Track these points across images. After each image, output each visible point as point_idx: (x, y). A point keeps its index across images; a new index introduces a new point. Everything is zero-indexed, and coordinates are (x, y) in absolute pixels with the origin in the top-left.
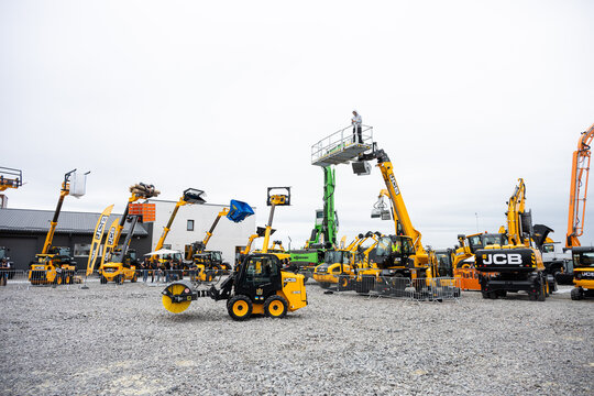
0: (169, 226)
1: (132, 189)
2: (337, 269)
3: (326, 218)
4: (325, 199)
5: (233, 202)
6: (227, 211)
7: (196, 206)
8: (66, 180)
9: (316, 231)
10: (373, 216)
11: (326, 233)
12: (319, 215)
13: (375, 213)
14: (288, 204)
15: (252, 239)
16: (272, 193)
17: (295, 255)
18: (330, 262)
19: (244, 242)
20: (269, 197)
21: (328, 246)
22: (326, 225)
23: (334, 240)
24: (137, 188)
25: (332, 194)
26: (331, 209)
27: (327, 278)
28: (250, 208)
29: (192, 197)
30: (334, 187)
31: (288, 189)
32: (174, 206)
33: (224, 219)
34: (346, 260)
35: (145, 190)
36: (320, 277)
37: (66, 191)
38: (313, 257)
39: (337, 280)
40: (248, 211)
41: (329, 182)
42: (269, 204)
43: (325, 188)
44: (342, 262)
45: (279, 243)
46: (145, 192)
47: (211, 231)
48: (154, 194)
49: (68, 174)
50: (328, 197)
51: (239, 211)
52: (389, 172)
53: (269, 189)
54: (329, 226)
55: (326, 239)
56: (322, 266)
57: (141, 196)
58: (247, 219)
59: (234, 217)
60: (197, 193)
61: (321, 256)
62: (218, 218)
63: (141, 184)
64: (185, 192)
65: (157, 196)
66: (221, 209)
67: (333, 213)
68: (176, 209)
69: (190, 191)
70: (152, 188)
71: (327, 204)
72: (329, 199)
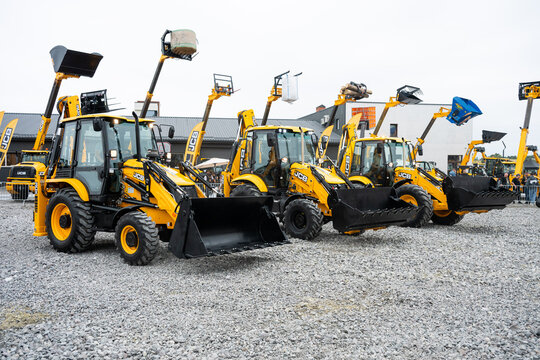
0: (376, 132)
1: (344, 91)
6: (447, 111)
7: (409, 108)
8: (276, 85)
15: (472, 146)
19: (460, 150)
24: (348, 88)
28: (476, 107)
29: (406, 97)
32: (383, 107)
33: (443, 123)
35: (358, 91)
37: (277, 96)
42: (522, 97)
47: (423, 137)
48: (365, 94)
49: (279, 77)
57: (351, 97)
59: (457, 119)
62: (433, 120)
63: (352, 83)
64: (399, 90)
65: (367, 97)
66: (437, 110)
68: (385, 111)
69: (406, 89)
70: (364, 88)
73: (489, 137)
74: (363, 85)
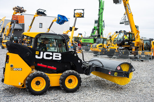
0: (31, 26)
1: (14, 9)
2: (101, 46)
3: (99, 23)
4: (99, 15)
5: (59, 16)
6: (56, 19)
7: (43, 17)
9: (94, 29)
10: (121, 23)
11: (98, 30)
12: (96, 22)
13: (122, 22)
14: (83, 17)
15: (67, 32)
16: (76, 12)
17: (84, 39)
18: (98, 43)
20: (75, 14)
21: (99, 36)
22: (99, 27)
23: (102, 33)
24: (16, 8)
25: (102, 13)
27: (96, 50)
29: (41, 13)
30: (103, 9)
31: (83, 10)
33: (55, 23)
34: (105, 42)
35: (20, 9)
36: (93, 49)
38: (92, 41)
39: (100, 51)
40: (66, 20)
41: (101, 7)
42: (74, 17)
43: (99, 10)
44: (103, 43)
45: (81, 34)
46: (20, 10)
47: (50, 28)
48: (24, 11)
50: (100, 14)
51: (62, 20)
52: (127, 2)
53: (75, 10)
54: (100, 27)
55: (99, 33)
56: (95, 44)
57: (18, 12)
58: (65, 23)
59: (59, 22)
60: (43, 11)
61: (95, 40)
62: (53, 23)
63: (18, 6)
64: (37, 11)
65: (25, 12)
66: (54, 19)
67: (102, 21)
68: (34, 18)
69: (40, 10)
70: (23, 9)
71: (99, 17)
72: (101, 15)
74: (23, 7)
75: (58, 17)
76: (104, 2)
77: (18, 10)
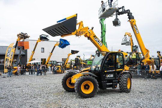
0: (34, 51)
1: (18, 35)
5: (61, 40)
6: (58, 44)
7: (45, 42)
10: (122, 44)
13: (123, 43)
15: (69, 55)
17: (90, 61)
19: (65, 57)
24: (20, 35)
25: (104, 35)
26: (104, 42)
28: (68, 42)
29: (43, 38)
30: (105, 32)
32: (36, 42)
33: (57, 47)
35: (24, 36)
41: (103, 30)
43: (102, 33)
45: (79, 57)
46: (23, 36)
47: (52, 52)
48: (27, 37)
51: (64, 44)
52: (133, 24)
57: (22, 38)
58: (67, 47)
59: (62, 46)
60: (45, 36)
62: (55, 47)
63: (22, 33)
64: (40, 36)
66: (56, 43)
67: (105, 43)
68: (37, 43)
69: (43, 36)
70: (26, 35)
71: (102, 39)
72: (103, 37)
73: (73, 52)
74: (26, 34)
75: (60, 42)
76: (105, 25)
77: (22, 36)
